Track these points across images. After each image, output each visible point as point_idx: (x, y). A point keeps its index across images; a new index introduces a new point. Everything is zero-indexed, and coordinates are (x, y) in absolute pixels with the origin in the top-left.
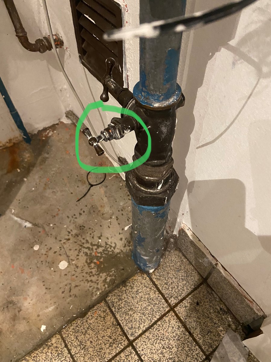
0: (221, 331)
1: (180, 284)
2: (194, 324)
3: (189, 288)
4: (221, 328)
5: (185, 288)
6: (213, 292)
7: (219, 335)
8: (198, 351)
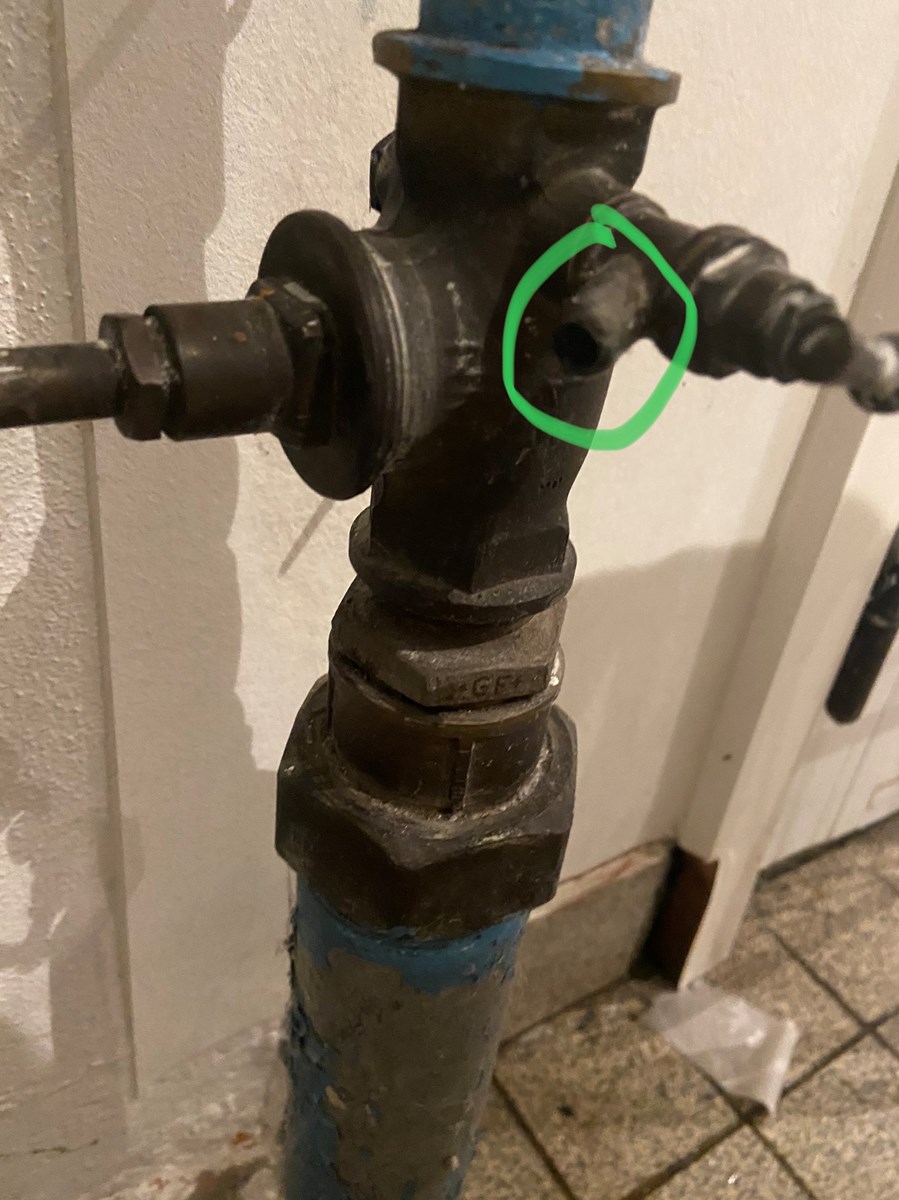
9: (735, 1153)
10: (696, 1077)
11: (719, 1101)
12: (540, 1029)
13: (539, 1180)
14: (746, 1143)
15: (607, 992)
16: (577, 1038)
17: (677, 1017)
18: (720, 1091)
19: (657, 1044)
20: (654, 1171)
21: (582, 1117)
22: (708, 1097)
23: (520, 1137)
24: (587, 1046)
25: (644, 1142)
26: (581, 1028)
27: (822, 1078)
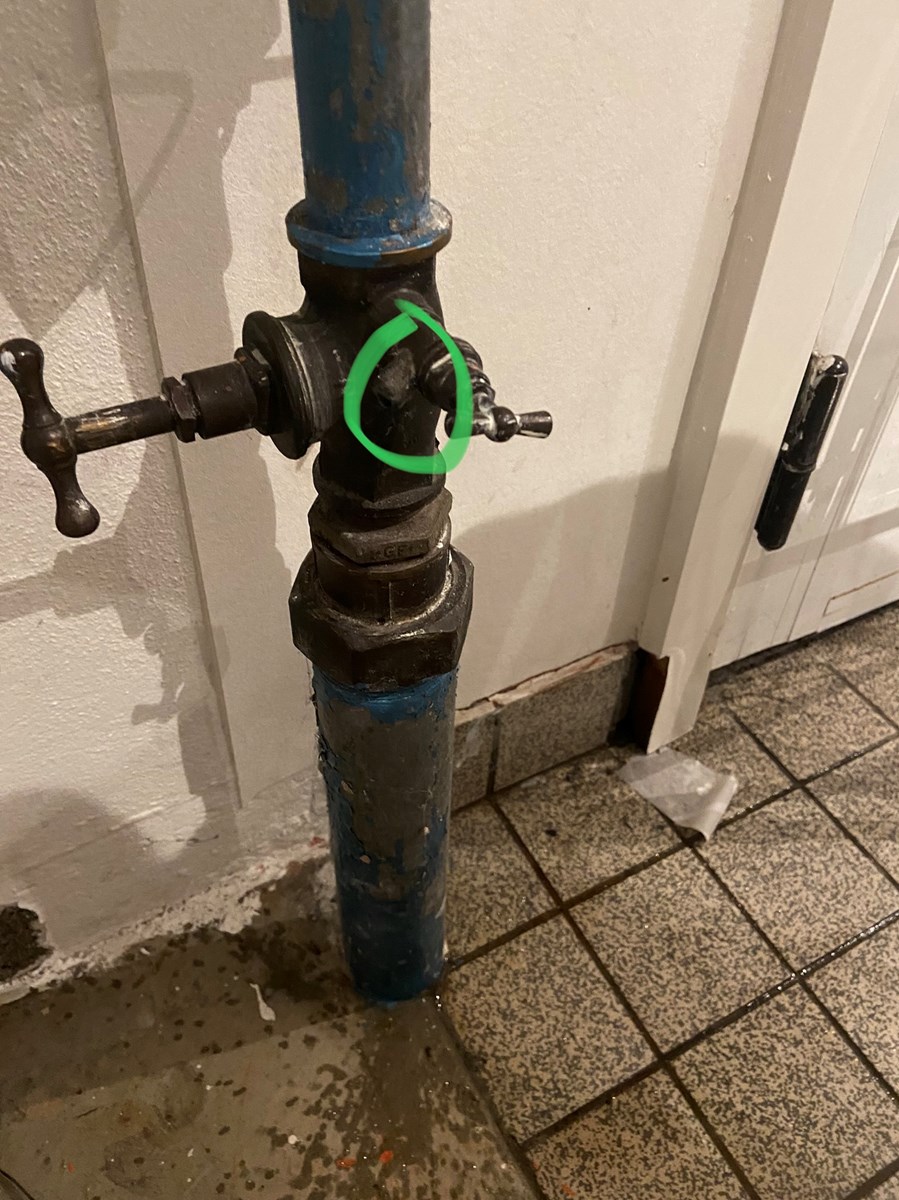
0: (622, 794)
1: (492, 870)
2: (605, 856)
3: (506, 847)
4: (616, 792)
5: (505, 857)
6: (524, 785)
7: (632, 802)
8: (673, 862)
9: (677, 865)
10: (653, 813)
11: (668, 830)
12: (537, 778)
13: (527, 876)
14: (686, 859)
15: (590, 755)
16: (565, 785)
17: (643, 772)
18: (671, 823)
19: (626, 791)
20: (612, 874)
21: (563, 837)
22: (661, 828)
23: (515, 848)
24: (571, 791)
25: (607, 855)
26: (568, 779)
27: (754, 817)
